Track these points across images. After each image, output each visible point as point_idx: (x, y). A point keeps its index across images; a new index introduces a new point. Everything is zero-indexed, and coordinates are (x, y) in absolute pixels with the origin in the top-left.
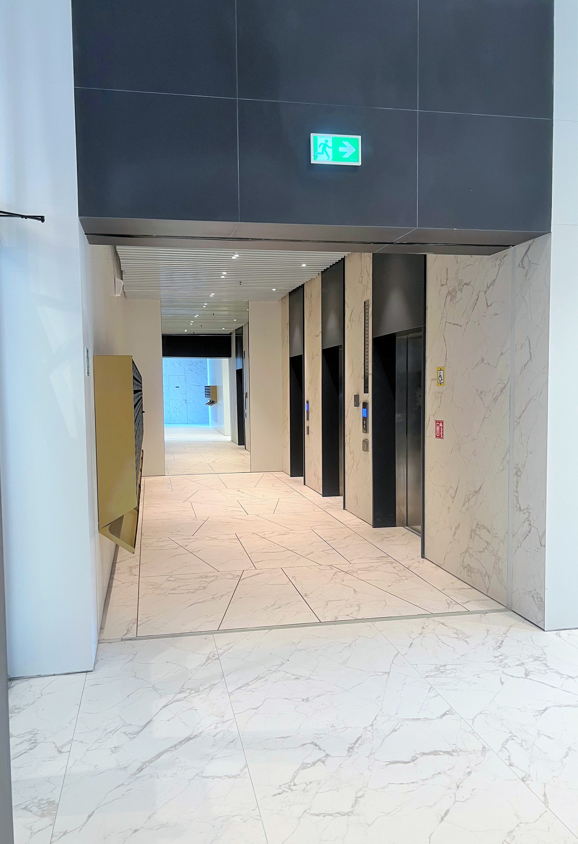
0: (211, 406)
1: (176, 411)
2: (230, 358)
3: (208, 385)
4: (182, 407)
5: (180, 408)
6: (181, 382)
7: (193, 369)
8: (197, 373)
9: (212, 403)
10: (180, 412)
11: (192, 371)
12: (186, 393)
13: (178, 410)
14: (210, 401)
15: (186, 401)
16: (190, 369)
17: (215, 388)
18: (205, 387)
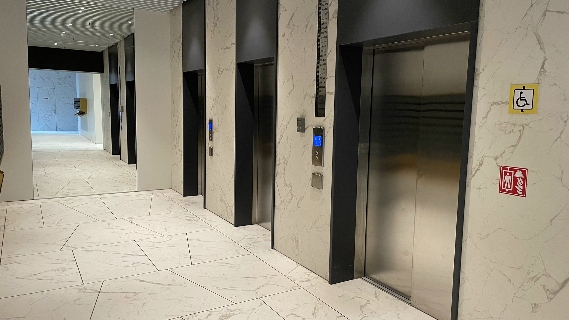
0: (81, 116)
1: (45, 120)
2: (103, 74)
3: (78, 98)
4: (52, 116)
5: (49, 117)
6: (51, 94)
7: (62, 83)
8: (65, 86)
9: (81, 113)
10: (49, 120)
11: (61, 84)
12: (55, 105)
13: (47, 119)
14: (79, 112)
15: (55, 111)
16: (58, 83)
17: (85, 100)
18: (74, 99)
